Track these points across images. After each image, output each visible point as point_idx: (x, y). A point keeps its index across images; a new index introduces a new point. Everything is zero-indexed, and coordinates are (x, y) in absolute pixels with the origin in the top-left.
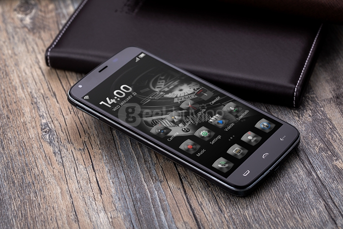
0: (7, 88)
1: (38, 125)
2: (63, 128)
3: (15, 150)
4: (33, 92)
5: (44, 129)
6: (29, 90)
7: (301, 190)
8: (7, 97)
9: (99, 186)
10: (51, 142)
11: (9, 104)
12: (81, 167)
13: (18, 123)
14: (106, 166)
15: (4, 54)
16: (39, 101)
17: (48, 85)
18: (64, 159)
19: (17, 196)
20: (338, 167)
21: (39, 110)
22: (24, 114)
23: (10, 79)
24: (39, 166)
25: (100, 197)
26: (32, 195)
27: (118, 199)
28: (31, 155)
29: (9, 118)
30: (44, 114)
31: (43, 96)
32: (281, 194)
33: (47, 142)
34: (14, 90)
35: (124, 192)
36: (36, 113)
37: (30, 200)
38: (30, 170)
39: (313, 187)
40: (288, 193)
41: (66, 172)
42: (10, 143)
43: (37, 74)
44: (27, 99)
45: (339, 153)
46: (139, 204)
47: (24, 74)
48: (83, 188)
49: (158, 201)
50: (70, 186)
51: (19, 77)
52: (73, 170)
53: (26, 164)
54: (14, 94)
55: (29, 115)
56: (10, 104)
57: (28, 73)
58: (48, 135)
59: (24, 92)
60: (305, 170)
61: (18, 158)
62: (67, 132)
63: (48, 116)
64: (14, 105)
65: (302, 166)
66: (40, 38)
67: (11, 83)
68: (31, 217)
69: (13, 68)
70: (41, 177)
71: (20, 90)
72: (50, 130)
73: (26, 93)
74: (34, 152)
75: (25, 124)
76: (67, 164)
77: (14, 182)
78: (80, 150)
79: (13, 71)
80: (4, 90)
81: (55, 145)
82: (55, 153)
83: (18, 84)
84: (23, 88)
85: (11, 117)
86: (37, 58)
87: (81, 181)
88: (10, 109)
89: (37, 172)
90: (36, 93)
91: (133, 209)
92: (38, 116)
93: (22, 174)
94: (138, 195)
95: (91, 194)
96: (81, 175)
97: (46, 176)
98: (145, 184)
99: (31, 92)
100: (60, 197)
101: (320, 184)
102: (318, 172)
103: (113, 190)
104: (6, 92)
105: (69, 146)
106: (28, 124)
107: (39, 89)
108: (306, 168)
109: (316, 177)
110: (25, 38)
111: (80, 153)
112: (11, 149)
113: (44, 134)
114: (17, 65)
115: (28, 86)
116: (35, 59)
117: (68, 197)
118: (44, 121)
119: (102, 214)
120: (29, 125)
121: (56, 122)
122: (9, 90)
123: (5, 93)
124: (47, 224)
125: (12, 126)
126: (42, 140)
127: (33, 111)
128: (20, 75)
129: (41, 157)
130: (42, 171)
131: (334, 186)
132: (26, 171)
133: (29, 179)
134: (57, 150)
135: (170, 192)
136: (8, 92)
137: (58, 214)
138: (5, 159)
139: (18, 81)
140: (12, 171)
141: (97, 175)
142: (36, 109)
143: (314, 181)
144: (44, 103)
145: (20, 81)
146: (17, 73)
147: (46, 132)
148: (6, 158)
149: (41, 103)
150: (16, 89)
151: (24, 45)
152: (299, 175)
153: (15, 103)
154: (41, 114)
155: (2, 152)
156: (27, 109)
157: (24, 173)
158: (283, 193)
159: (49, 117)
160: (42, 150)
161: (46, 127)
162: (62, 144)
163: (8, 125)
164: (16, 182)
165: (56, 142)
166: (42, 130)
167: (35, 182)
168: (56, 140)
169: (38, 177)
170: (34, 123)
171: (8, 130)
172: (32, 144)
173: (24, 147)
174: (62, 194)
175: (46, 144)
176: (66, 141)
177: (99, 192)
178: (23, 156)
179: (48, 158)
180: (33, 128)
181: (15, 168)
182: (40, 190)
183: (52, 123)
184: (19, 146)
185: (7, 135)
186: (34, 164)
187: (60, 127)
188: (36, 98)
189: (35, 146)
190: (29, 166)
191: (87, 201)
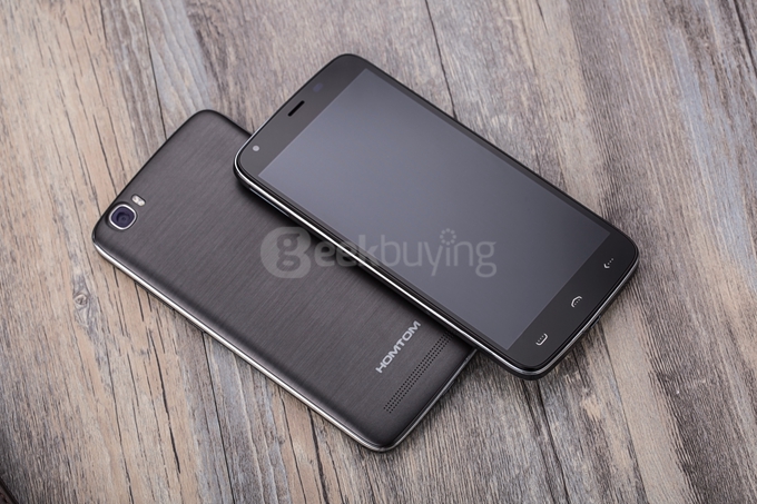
0: (7, 172)
1: (68, 283)
2: (111, 292)
3: (29, 350)
4: (56, 185)
5: (78, 294)
6: (49, 182)
7: (517, 472)
8: (9, 198)
9: (174, 450)
10: (91, 330)
11: (13, 219)
12: (145, 399)
13: (32, 273)
14: (188, 398)
16: (67, 212)
17: (82, 166)
18: (114, 376)
19: (36, 470)
20: (589, 414)
21: (69, 239)
22: (41, 250)
23: (12, 147)
24: (72, 395)
25: (176, 480)
26: (62, 468)
27: (206, 485)
28: (57, 362)
29: (14, 260)
30: (78, 251)
31: (74, 198)
32: (484, 482)
33: (85, 328)
34: (21, 180)
35: (218, 468)
36: (63, 246)
37: (58, 481)
38: (57, 405)
39: (539, 467)
40: (494, 477)
41: (119, 413)
42: (20, 329)
43: (62, 132)
44: (45, 207)
45: (595, 376)
46: (242, 498)
47: (37, 131)
48: (148, 454)
49: (275, 492)
50: (125, 447)
51: (28, 138)
52: (130, 408)
53: (49, 390)
54: (20, 190)
55: (51, 255)
56: (16, 220)
57: (43, 127)
58: (85, 310)
59: (38, 184)
60: (530, 419)
61: (35, 371)
62: (119, 304)
63: (85, 256)
64: (23, 221)
65: (527, 407)
66: (63, 19)
67: (14, 158)
69: (17, 112)
70: (77, 425)
71: (31, 178)
72: (89, 296)
73: (43, 189)
74: (63, 357)
75: (43, 276)
76: (120, 390)
77: (30, 436)
78: (142, 353)
79: (17, 121)
81: (98, 339)
82: (98, 360)
83: (27, 163)
84: (36, 175)
85: (18, 255)
86: (59, 82)
87: (145, 437)
88: (16, 233)
89: (69, 409)
90: (61, 189)
92: (67, 256)
93: (44, 413)
94: (240, 476)
95: (162, 469)
96: (145, 422)
97: (84, 421)
98: (254, 449)
99: (52, 187)
100: (109, 475)
101: (551, 459)
102: (552, 427)
103: (199, 461)
104: (6, 184)
105: (122, 340)
106: (49, 278)
107: (67, 179)
108: (532, 414)
109: (547, 438)
110: (36, 18)
111: (142, 361)
112: (22, 345)
113: (79, 306)
114: (22, 101)
115: (46, 168)
116: (56, 87)
117: (123, 476)
118: (77, 271)
120: (51, 282)
121: (98, 275)
122: (11, 177)
125: (21, 283)
126: (75, 324)
127: (58, 241)
128: (30, 135)
129: (75, 369)
130: (78, 407)
131: (575, 464)
132: (51, 407)
133: (55, 429)
134: (102, 354)
135: (296, 470)
136: (9, 184)
138: (13, 374)
139: (27, 152)
140: (26, 406)
141: (172, 420)
142: (62, 234)
143: (544, 449)
144: (77, 220)
145: (32, 152)
146: (24, 127)
147: (81, 300)
148: (15, 370)
149: (70, 218)
150: (24, 177)
151: (34, 42)
152: (518, 434)
153: (24, 216)
154: (72, 250)
155: (6, 353)
156: (45, 236)
157: (46, 410)
158: (488, 477)
159: (86, 261)
160: (75, 352)
161: (81, 288)
162: (111, 337)
163: (13, 280)
164: (33, 433)
165: (100, 329)
166: (74, 297)
167: (66, 436)
168: (100, 324)
169: (70, 424)
170: (59, 275)
171: (14, 294)
172: (58, 335)
173: (44, 342)
174: (112, 468)
175: (82, 336)
176: (118, 329)
177: (175, 466)
178: (43, 366)
179: (87, 373)
180: (59, 290)
181: (31, 398)
182: (75, 456)
183: (91, 277)
184: (36, 339)
185: (13, 307)
186: (63, 389)
187: (106, 289)
188: (61, 204)
189: (64, 339)
190: (55, 392)
191: (156, 487)
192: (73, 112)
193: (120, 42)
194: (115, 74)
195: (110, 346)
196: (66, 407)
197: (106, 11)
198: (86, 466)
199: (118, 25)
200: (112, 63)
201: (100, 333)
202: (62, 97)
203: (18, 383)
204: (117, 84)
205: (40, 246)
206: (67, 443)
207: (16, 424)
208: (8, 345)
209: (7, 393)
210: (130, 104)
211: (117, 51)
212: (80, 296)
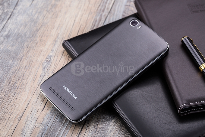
1: (46, 55)
2: (56, 63)
3: (25, 65)
6: (59, 32)
8: (46, 31)
9: (45, 105)
10: (44, 68)
13: (39, 49)
15: (64, 3)
16: (59, 41)
17: (70, 33)
18: (42, 81)
19: (5, 91)
21: (54, 46)
22: (45, 45)
23: (55, 21)
24: (28, 79)
25: (40, 112)
26: (12, 94)
27: (47, 118)
28: (30, 71)
29: (37, 44)
30: (54, 50)
31: (63, 39)
35: (54, 115)
36: (52, 47)
37: (9, 96)
38: (22, 80)
42: (26, 59)
44: (54, 37)
46: (55, 124)
47: (64, 21)
48: (37, 103)
49: (65, 128)
50: (32, 98)
51: (61, 21)
53: (23, 75)
54: (50, 31)
55: (47, 47)
56: (44, 36)
57: (67, 21)
58: (46, 63)
59: (56, 31)
61: (23, 69)
62: (56, 66)
63: (56, 52)
67: (54, 23)
68: (2, 106)
69: (62, 14)
70: (24, 87)
71: (55, 29)
72: (50, 61)
73: (56, 33)
74: (32, 70)
75: (41, 51)
77: (10, 83)
80: (48, 26)
81: (45, 71)
82: (41, 75)
83: (57, 26)
84: (57, 29)
85: (38, 44)
86: (78, 13)
87: (40, 98)
88: (42, 39)
89: (25, 82)
90: (61, 35)
91: (49, 127)
92: (51, 50)
93: (18, 80)
94: (58, 119)
95: (38, 108)
97: (26, 87)
99: (59, 34)
100: (23, 102)
103: (49, 111)
107: (64, 34)
112: (24, 62)
113: (45, 61)
114: (65, 13)
115: (60, 29)
116: (76, 14)
118: (51, 54)
119: (33, 123)
120: (43, 52)
121: (56, 57)
123: (47, 28)
124: (5, 114)
125: (34, 50)
126: (41, 65)
127: (51, 45)
129: (33, 74)
130: (27, 83)
132: (20, 79)
133: (17, 85)
134: (43, 75)
136: (49, 28)
137: (15, 111)
138: (17, 67)
140: (14, 76)
142: (54, 44)
144: (60, 43)
145: (59, 24)
146: (62, 18)
147: (47, 61)
148: (18, 67)
149: (58, 42)
150: (53, 28)
153: (47, 36)
154: (53, 49)
155: (19, 62)
156: (49, 43)
159: (55, 53)
160: (36, 71)
161: (49, 58)
162: (48, 72)
163: (33, 48)
164: (11, 83)
165: (47, 69)
166: (46, 59)
167: (19, 88)
168: (48, 68)
169: (22, 86)
170: (46, 53)
171: (31, 51)
172: (35, 65)
173: (30, 65)
174: (25, 101)
175: (41, 68)
176: (52, 71)
177: (42, 109)
178: (25, 70)
179: (36, 77)
180: (43, 56)
181: (17, 75)
182: (18, 93)
183: (54, 57)
184: (29, 63)
185: (28, 53)
186: (27, 77)
187: (55, 61)
188: (58, 38)
189: (36, 66)
190: (24, 77)
191: (33, 111)
192: (77, 21)
193: (100, 12)
194: (94, 18)
195: (47, 74)
196: (24, 82)
197: (101, 4)
198: (19, 97)
199: (102, 9)
200: (94, 16)
201: (46, 70)
202: (76, 16)
203: (17, 70)
204: (93, 21)
205: (46, 44)
206: (18, 89)
207: (9, 78)
208: (21, 61)
209: (12, 71)
210: (93, 26)
211: (98, 14)
212: (47, 60)
